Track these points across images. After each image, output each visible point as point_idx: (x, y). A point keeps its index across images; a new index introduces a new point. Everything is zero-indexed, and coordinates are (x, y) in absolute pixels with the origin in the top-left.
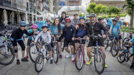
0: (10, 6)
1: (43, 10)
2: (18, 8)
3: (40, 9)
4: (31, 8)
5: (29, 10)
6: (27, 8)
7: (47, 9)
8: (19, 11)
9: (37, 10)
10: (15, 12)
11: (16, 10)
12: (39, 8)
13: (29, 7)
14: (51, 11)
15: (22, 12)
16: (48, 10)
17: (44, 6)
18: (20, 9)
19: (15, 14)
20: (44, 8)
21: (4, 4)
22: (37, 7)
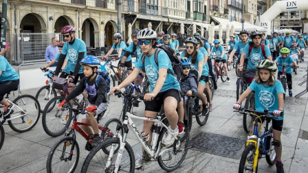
0: (156, 13)
1: (226, 11)
2: (169, 16)
3: (217, 11)
4: (196, 12)
5: (192, 15)
6: (186, 14)
7: (236, 8)
8: (171, 20)
9: (209, 13)
10: (164, 22)
11: (166, 20)
12: (215, 8)
13: (191, 11)
14: (249, 11)
15: (176, 21)
16: (242, 9)
17: (229, 4)
18: (173, 16)
19: (163, 26)
20: (230, 6)
21: (148, 12)
22: (210, 6)
